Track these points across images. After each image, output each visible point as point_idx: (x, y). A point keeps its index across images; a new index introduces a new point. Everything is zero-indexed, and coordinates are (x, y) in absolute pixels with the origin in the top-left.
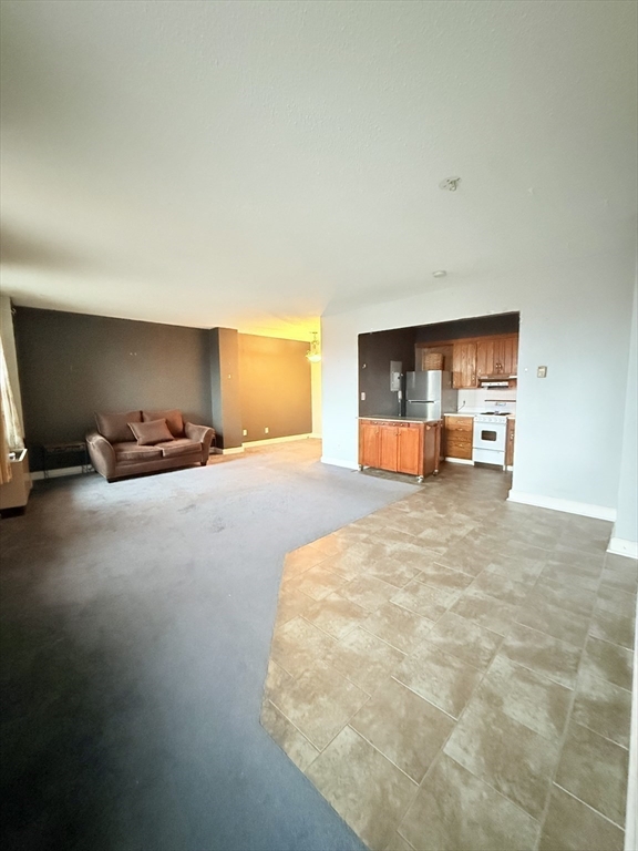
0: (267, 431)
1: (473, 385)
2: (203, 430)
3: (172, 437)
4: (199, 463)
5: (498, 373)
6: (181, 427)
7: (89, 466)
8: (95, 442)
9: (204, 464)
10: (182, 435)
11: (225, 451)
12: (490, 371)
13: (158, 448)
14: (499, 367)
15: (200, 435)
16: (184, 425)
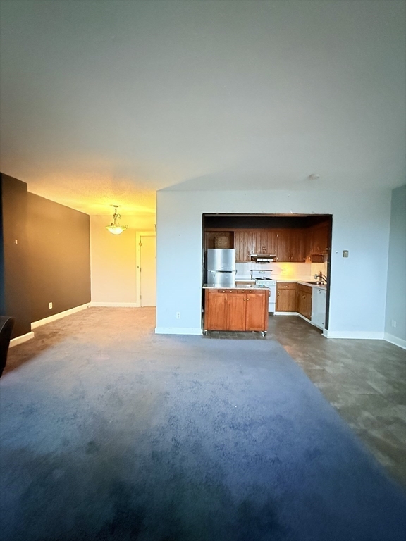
0: (50, 306)
1: (247, 259)
5: (264, 253)
12: (259, 251)
14: (264, 249)
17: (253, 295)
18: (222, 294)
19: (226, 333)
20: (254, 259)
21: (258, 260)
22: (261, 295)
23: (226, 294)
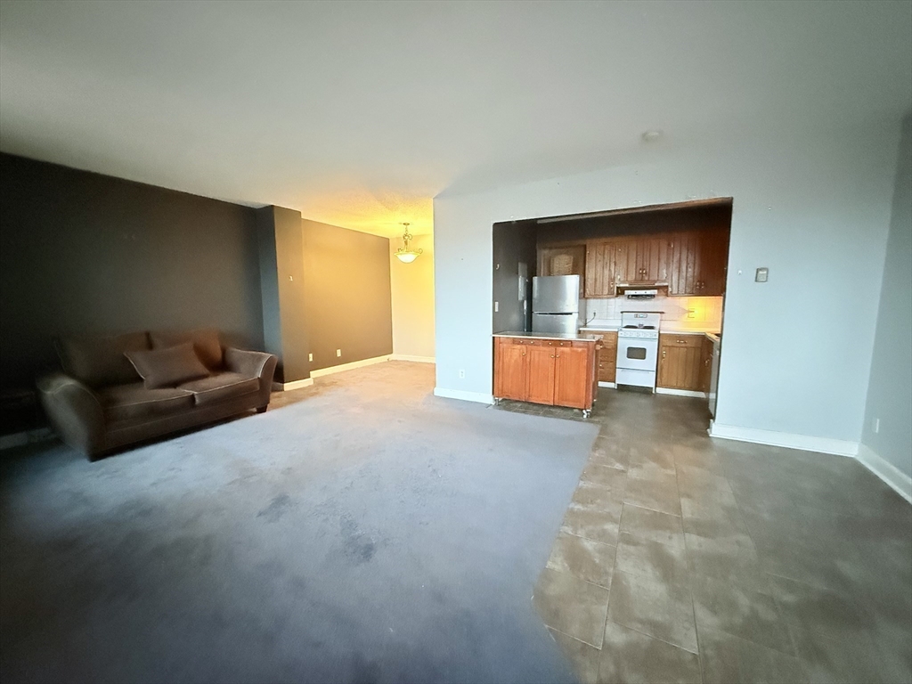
0: (339, 353)
1: (610, 293)
2: (260, 358)
3: (206, 371)
4: (255, 410)
5: (642, 280)
6: (218, 354)
7: (45, 431)
8: (59, 391)
9: (262, 410)
10: (223, 366)
11: (288, 386)
12: (632, 276)
13: (186, 391)
14: (642, 272)
15: (256, 367)
16: (224, 351)
17: (567, 349)
18: (519, 346)
19: (529, 406)
20: (621, 292)
21: (627, 292)
22: (580, 350)
23: (524, 347)
